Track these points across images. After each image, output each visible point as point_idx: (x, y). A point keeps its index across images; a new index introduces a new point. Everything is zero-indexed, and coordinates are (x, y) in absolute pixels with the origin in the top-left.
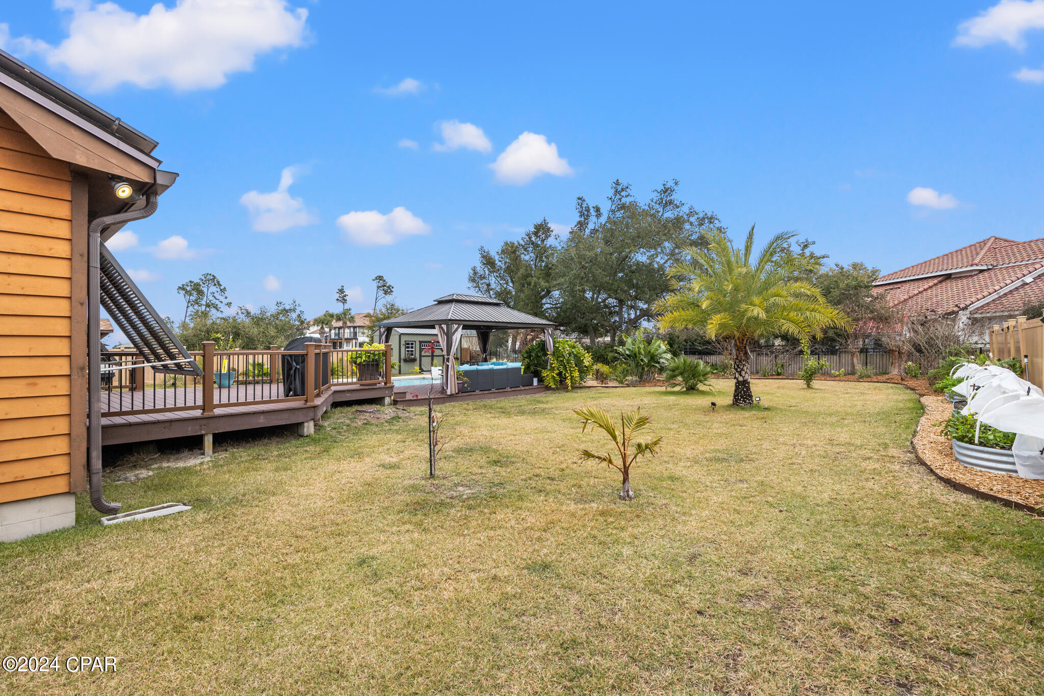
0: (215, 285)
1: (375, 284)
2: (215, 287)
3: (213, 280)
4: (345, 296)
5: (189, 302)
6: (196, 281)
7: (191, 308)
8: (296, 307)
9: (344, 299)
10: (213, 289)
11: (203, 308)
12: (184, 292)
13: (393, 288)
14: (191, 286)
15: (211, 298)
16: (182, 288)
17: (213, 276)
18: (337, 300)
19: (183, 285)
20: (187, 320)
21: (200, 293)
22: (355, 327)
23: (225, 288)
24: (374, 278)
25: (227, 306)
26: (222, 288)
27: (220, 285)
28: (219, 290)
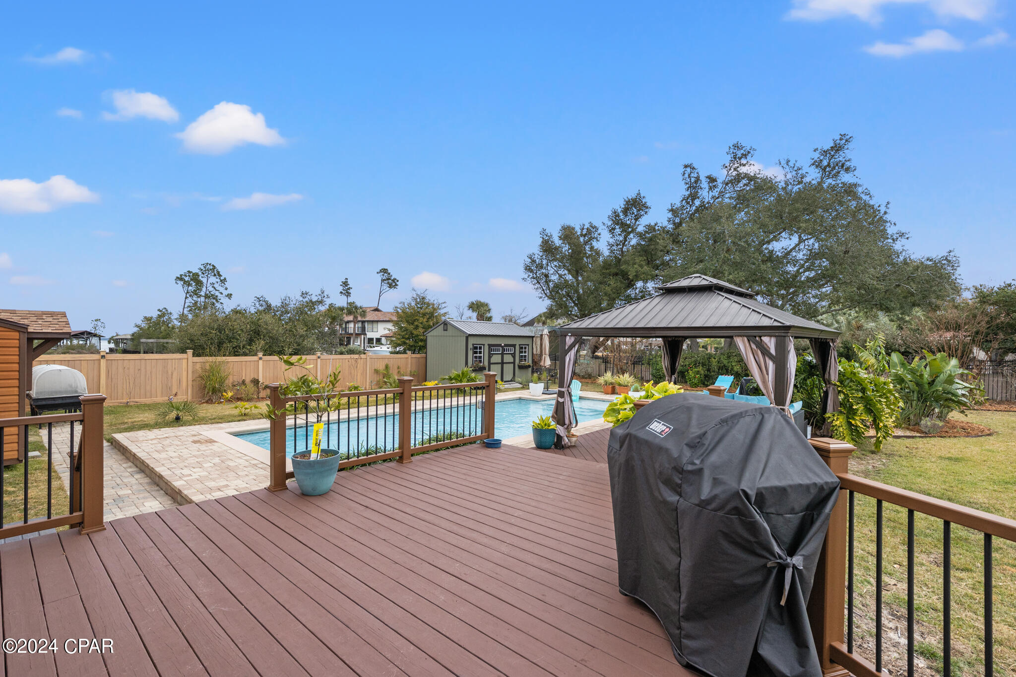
0: (215, 275)
1: (379, 277)
2: (215, 278)
3: (212, 270)
4: (349, 289)
5: (188, 292)
6: (195, 270)
7: (190, 299)
8: (325, 299)
9: (348, 292)
10: (213, 279)
11: (203, 299)
12: (182, 283)
13: (398, 281)
14: (189, 276)
15: (211, 289)
16: (180, 278)
17: (213, 266)
18: (341, 292)
19: (181, 275)
20: (186, 312)
21: (199, 283)
22: (363, 322)
23: (225, 279)
24: (378, 271)
25: (227, 298)
26: (222, 278)
27: (220, 276)
28: (219, 280)
